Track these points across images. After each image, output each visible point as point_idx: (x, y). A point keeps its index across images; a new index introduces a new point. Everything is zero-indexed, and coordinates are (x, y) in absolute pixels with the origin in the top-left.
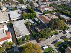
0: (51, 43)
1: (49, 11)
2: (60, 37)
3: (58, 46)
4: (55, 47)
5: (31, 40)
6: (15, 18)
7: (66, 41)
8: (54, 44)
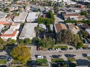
0: (50, 56)
1: (74, 20)
2: (65, 54)
3: (54, 62)
4: (51, 61)
5: (32, 45)
6: (30, 20)
7: (69, 61)
8: (53, 58)
